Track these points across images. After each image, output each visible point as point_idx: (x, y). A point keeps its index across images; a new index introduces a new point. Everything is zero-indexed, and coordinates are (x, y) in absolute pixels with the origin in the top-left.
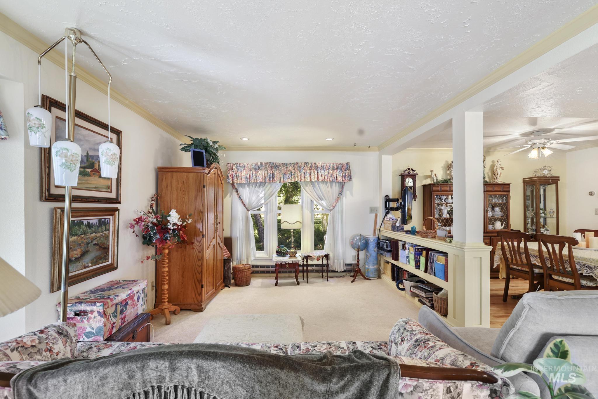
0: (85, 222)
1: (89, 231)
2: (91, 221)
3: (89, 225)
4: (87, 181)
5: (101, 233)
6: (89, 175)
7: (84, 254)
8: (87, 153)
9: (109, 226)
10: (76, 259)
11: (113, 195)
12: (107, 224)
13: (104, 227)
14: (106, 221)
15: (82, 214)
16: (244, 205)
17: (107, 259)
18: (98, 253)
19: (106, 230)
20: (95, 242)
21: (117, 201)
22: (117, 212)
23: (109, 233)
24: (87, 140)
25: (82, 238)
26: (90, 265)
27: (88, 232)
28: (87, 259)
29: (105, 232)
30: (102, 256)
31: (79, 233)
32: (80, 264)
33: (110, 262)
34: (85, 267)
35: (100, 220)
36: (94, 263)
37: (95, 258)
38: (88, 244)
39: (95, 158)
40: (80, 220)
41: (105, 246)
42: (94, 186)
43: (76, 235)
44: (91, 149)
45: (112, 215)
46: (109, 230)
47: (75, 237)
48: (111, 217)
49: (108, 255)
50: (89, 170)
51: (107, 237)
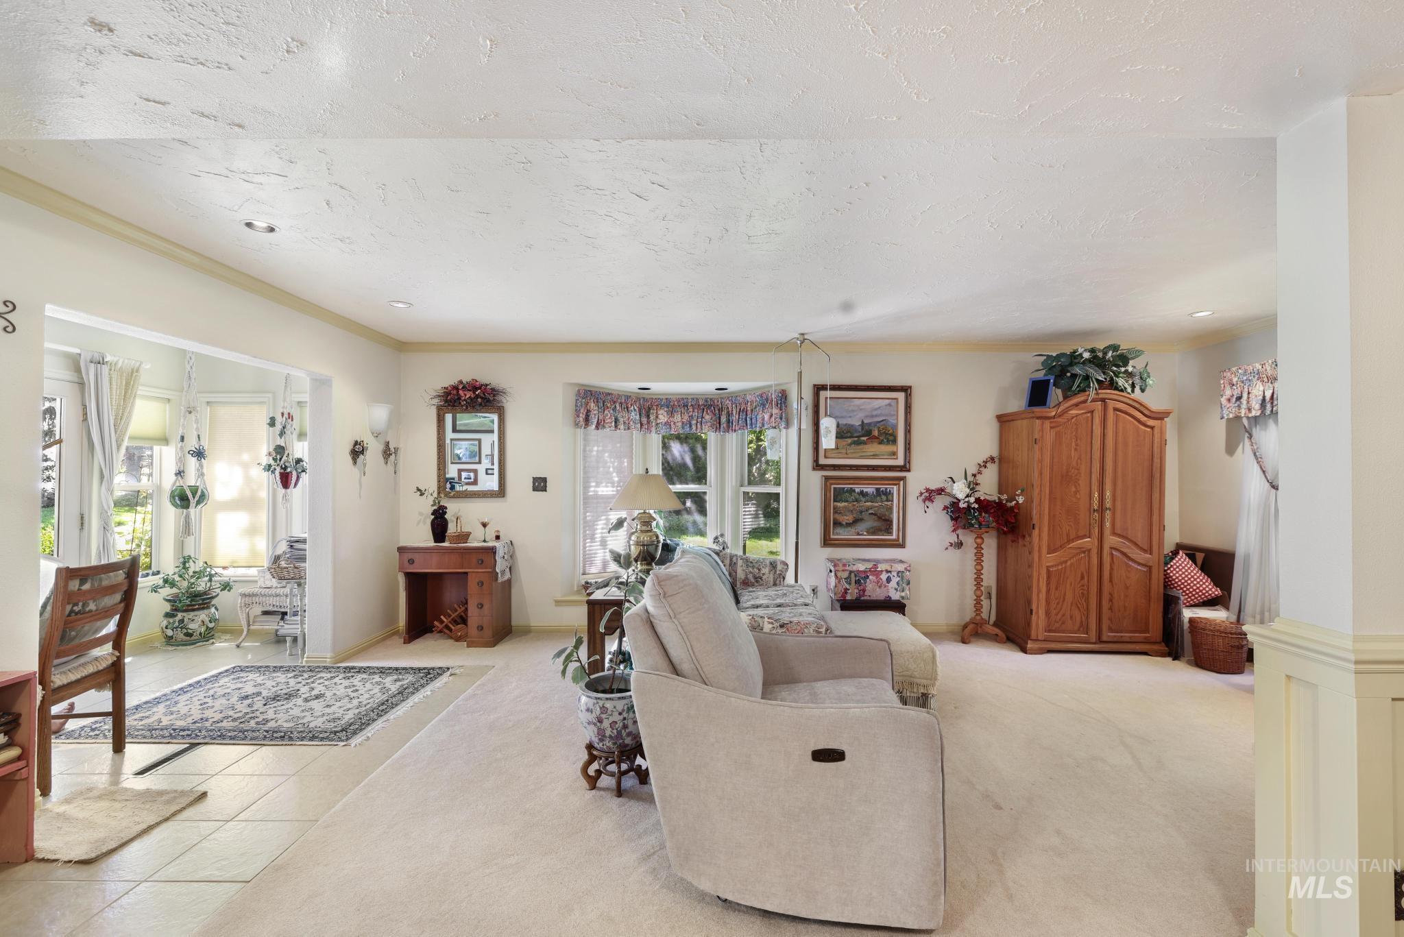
0: (857, 490)
1: (863, 499)
2: (865, 490)
3: (862, 493)
4: (860, 449)
5: (880, 504)
6: (864, 443)
7: (856, 521)
8: (863, 422)
9: (893, 497)
10: (847, 524)
11: (900, 461)
12: (888, 494)
13: (884, 498)
14: (888, 490)
15: (852, 482)
16: (1264, 472)
17: (891, 533)
18: (876, 524)
19: (887, 501)
20: (870, 512)
21: (905, 468)
22: (902, 482)
23: (892, 504)
24: (861, 409)
25: (854, 505)
26: (865, 533)
27: (861, 501)
28: (861, 527)
29: (886, 503)
30: (883, 528)
31: (851, 500)
32: (852, 530)
33: (894, 536)
34: (858, 534)
35: (878, 490)
36: (869, 533)
37: (872, 528)
38: (861, 512)
39: (873, 425)
40: (851, 488)
41: (887, 518)
42: (872, 454)
43: (847, 501)
44: (867, 417)
45: (896, 485)
46: (892, 501)
47: (846, 504)
48: (895, 487)
49: (892, 529)
50: (865, 438)
51: (890, 509)
